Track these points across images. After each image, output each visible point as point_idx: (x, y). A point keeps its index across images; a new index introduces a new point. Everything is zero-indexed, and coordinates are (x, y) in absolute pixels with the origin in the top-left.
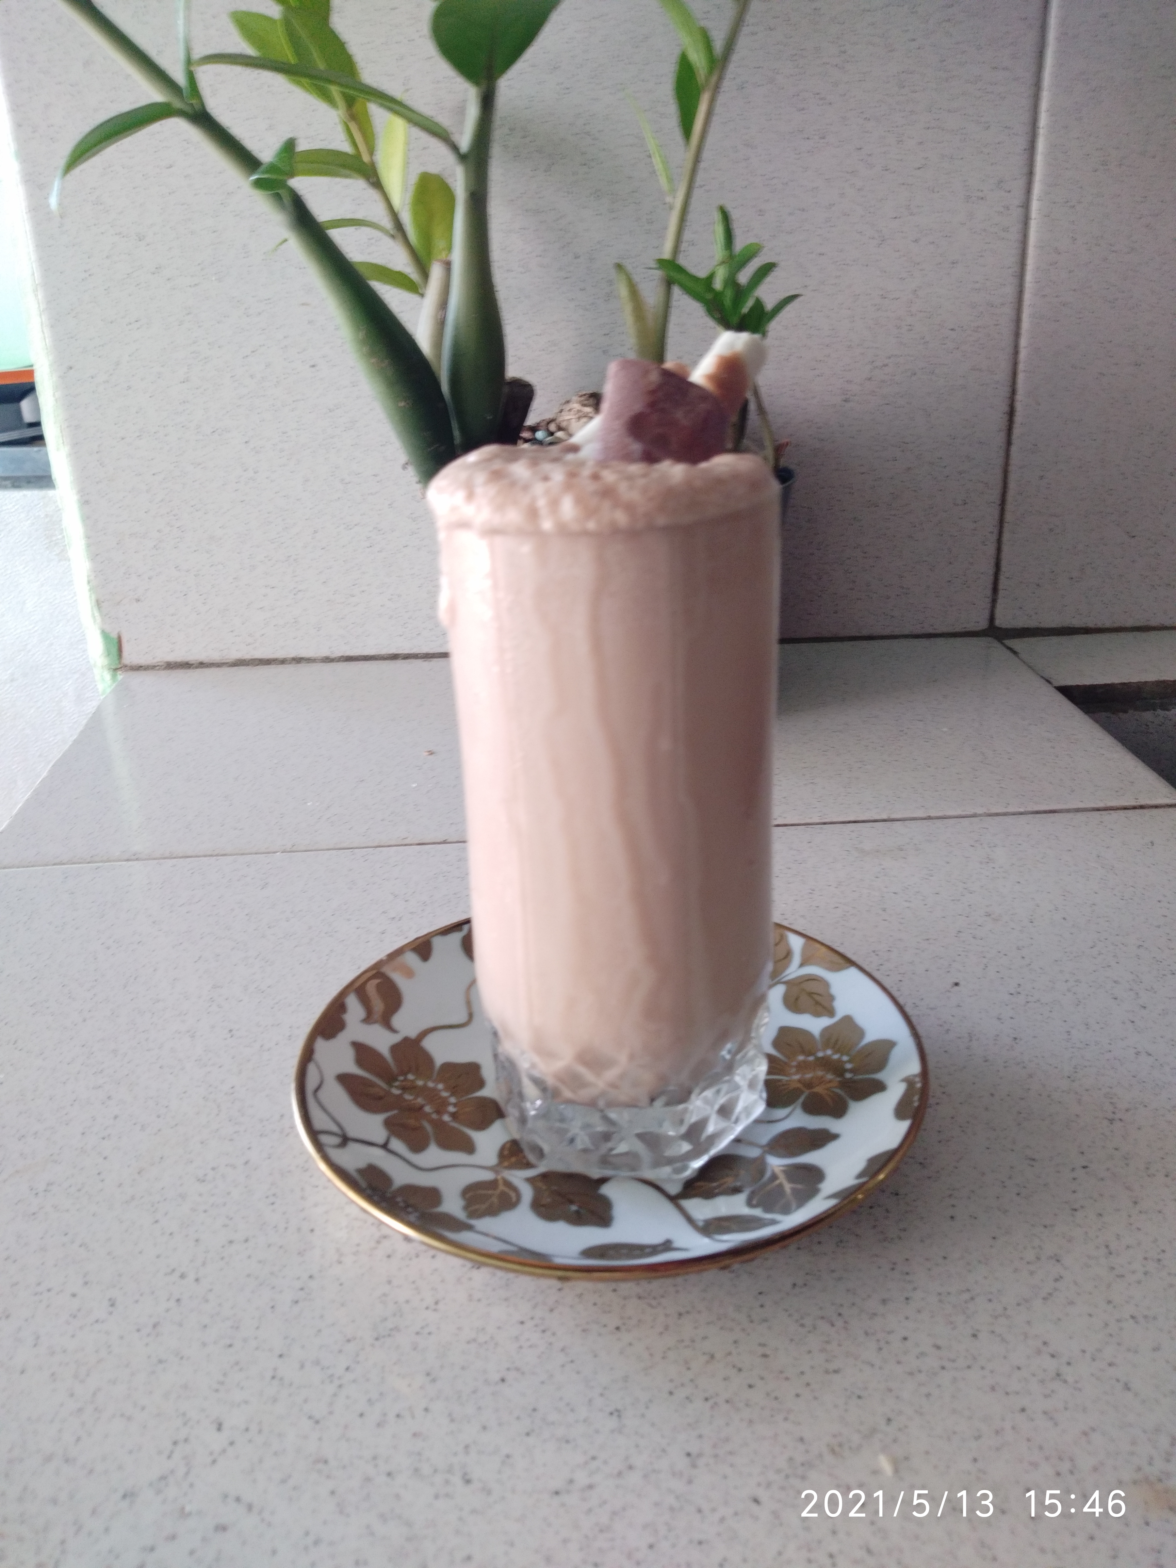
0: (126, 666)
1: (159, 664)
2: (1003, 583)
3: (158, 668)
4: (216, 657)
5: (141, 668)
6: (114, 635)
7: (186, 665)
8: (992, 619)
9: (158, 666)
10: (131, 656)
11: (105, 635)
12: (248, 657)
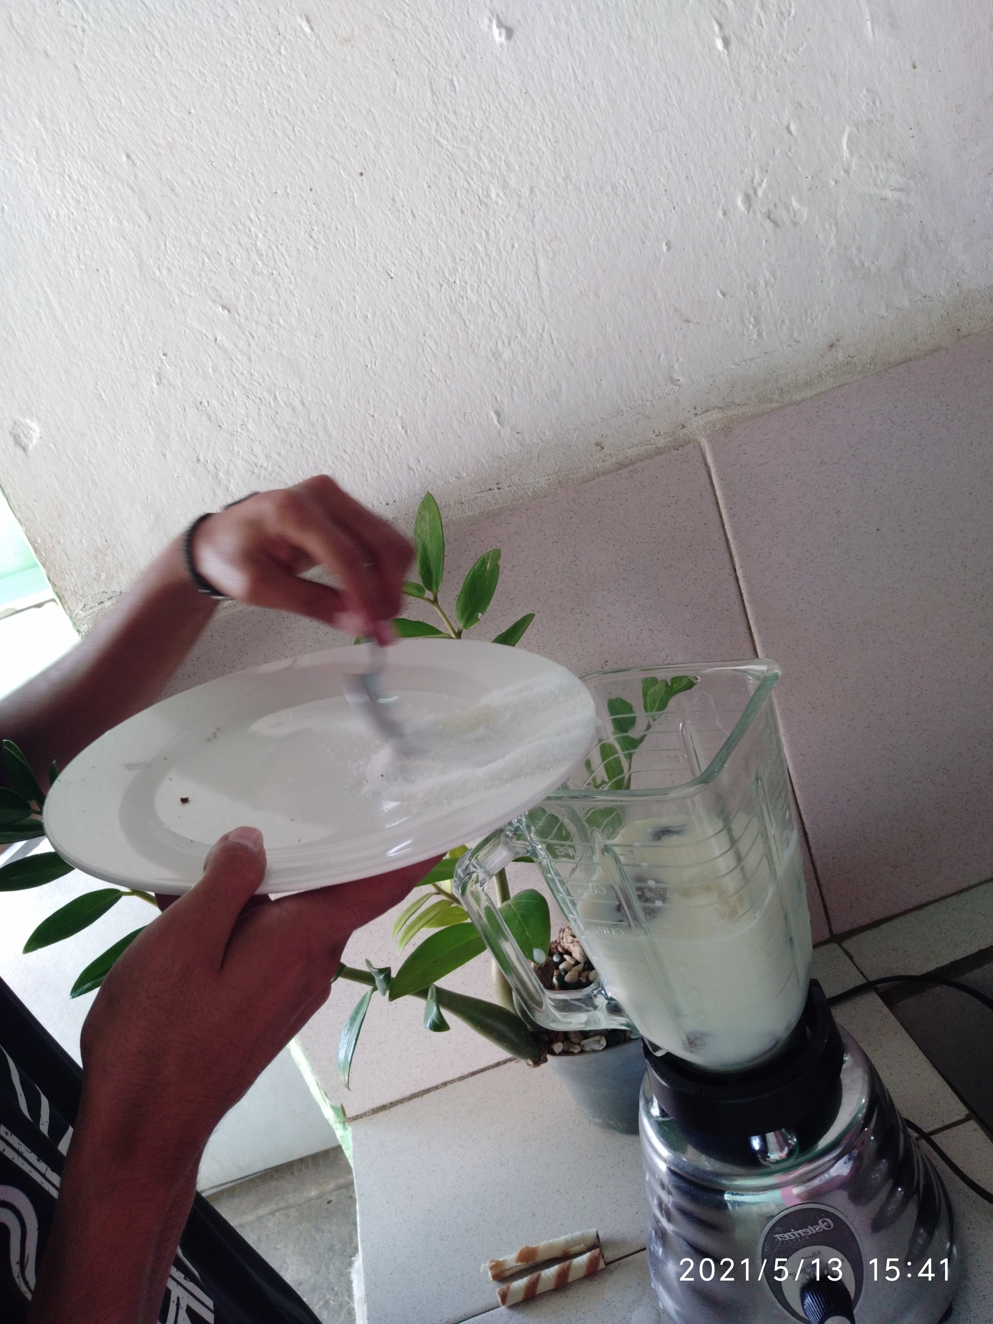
0: (349, 1118)
1: (368, 1112)
2: (831, 913)
3: (368, 1114)
4: (398, 1097)
5: (358, 1117)
6: (339, 1106)
7: (383, 1108)
8: (831, 931)
10: (350, 1113)
11: (333, 1107)
12: (416, 1091)
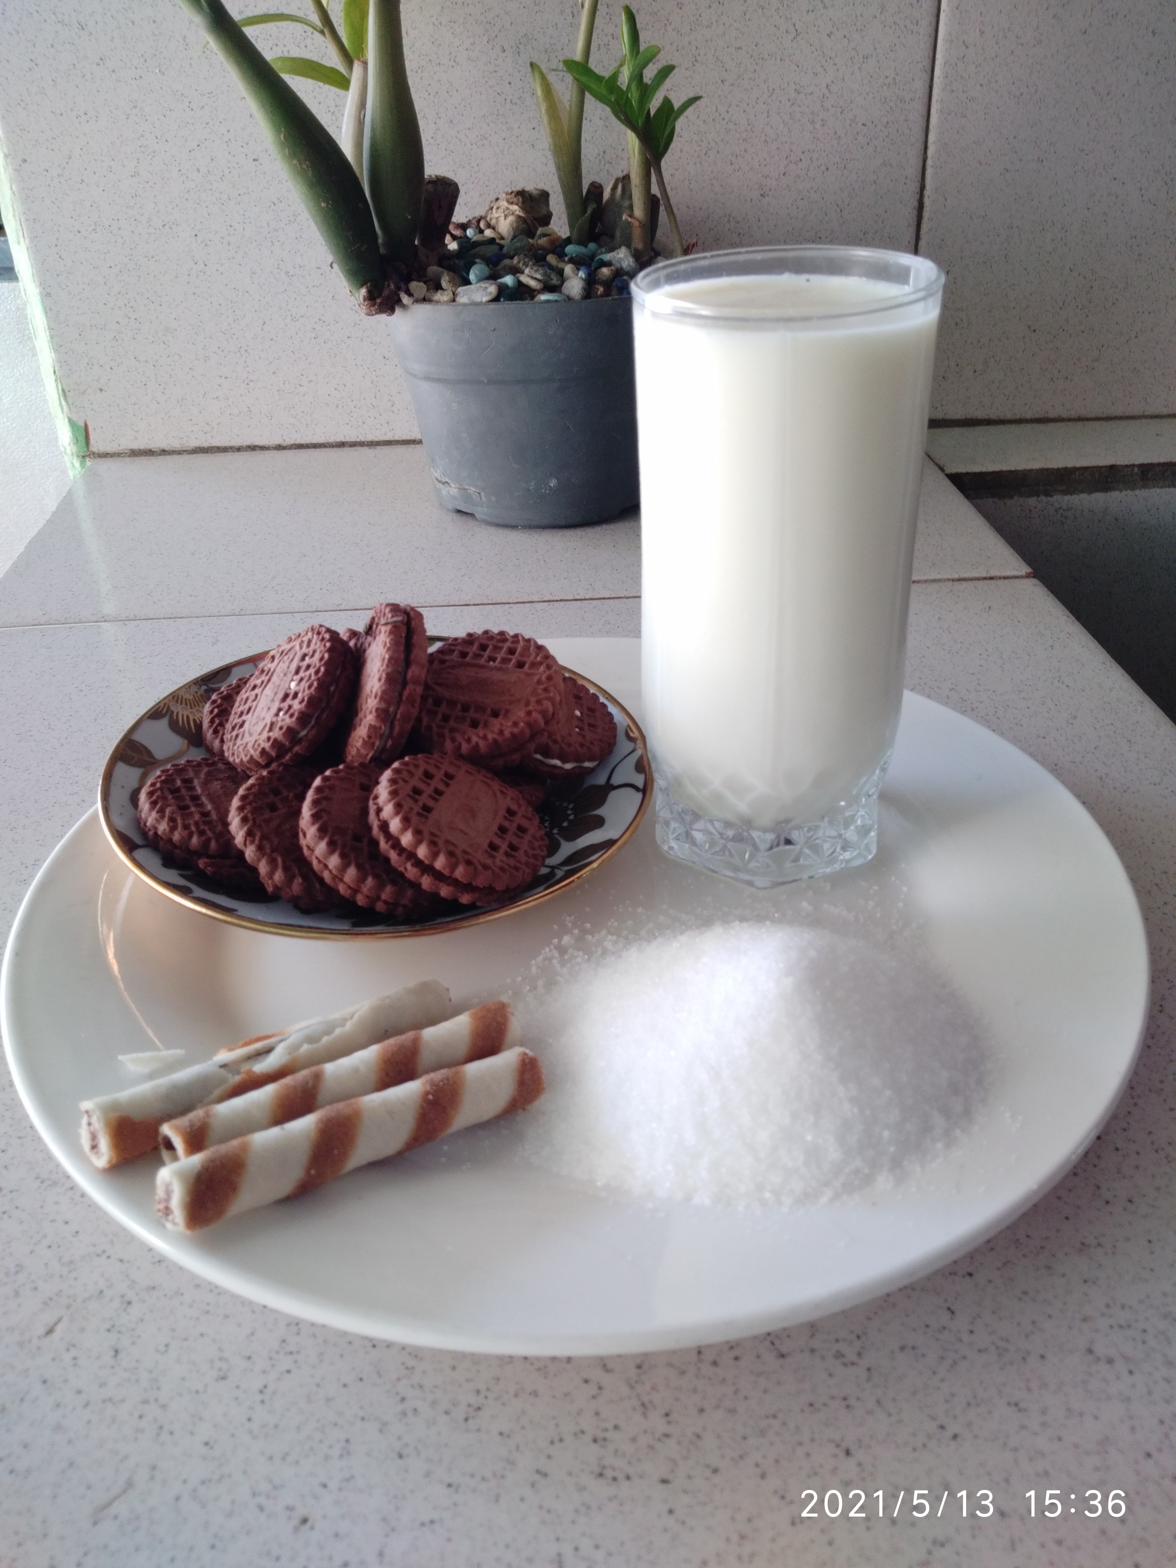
0: (93, 454)
1: (126, 451)
3: (124, 455)
4: (176, 445)
5: (108, 455)
6: (81, 424)
7: (149, 453)
9: (124, 453)
10: (98, 444)
11: (72, 423)
12: (206, 445)
